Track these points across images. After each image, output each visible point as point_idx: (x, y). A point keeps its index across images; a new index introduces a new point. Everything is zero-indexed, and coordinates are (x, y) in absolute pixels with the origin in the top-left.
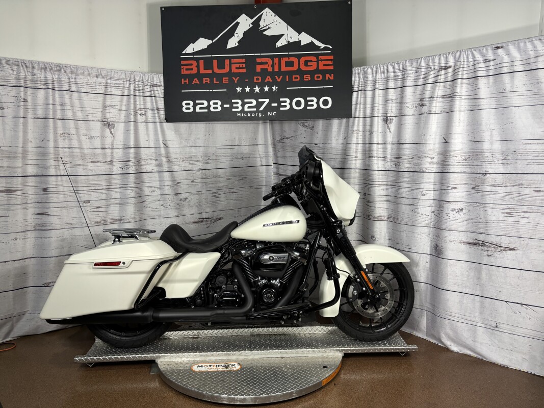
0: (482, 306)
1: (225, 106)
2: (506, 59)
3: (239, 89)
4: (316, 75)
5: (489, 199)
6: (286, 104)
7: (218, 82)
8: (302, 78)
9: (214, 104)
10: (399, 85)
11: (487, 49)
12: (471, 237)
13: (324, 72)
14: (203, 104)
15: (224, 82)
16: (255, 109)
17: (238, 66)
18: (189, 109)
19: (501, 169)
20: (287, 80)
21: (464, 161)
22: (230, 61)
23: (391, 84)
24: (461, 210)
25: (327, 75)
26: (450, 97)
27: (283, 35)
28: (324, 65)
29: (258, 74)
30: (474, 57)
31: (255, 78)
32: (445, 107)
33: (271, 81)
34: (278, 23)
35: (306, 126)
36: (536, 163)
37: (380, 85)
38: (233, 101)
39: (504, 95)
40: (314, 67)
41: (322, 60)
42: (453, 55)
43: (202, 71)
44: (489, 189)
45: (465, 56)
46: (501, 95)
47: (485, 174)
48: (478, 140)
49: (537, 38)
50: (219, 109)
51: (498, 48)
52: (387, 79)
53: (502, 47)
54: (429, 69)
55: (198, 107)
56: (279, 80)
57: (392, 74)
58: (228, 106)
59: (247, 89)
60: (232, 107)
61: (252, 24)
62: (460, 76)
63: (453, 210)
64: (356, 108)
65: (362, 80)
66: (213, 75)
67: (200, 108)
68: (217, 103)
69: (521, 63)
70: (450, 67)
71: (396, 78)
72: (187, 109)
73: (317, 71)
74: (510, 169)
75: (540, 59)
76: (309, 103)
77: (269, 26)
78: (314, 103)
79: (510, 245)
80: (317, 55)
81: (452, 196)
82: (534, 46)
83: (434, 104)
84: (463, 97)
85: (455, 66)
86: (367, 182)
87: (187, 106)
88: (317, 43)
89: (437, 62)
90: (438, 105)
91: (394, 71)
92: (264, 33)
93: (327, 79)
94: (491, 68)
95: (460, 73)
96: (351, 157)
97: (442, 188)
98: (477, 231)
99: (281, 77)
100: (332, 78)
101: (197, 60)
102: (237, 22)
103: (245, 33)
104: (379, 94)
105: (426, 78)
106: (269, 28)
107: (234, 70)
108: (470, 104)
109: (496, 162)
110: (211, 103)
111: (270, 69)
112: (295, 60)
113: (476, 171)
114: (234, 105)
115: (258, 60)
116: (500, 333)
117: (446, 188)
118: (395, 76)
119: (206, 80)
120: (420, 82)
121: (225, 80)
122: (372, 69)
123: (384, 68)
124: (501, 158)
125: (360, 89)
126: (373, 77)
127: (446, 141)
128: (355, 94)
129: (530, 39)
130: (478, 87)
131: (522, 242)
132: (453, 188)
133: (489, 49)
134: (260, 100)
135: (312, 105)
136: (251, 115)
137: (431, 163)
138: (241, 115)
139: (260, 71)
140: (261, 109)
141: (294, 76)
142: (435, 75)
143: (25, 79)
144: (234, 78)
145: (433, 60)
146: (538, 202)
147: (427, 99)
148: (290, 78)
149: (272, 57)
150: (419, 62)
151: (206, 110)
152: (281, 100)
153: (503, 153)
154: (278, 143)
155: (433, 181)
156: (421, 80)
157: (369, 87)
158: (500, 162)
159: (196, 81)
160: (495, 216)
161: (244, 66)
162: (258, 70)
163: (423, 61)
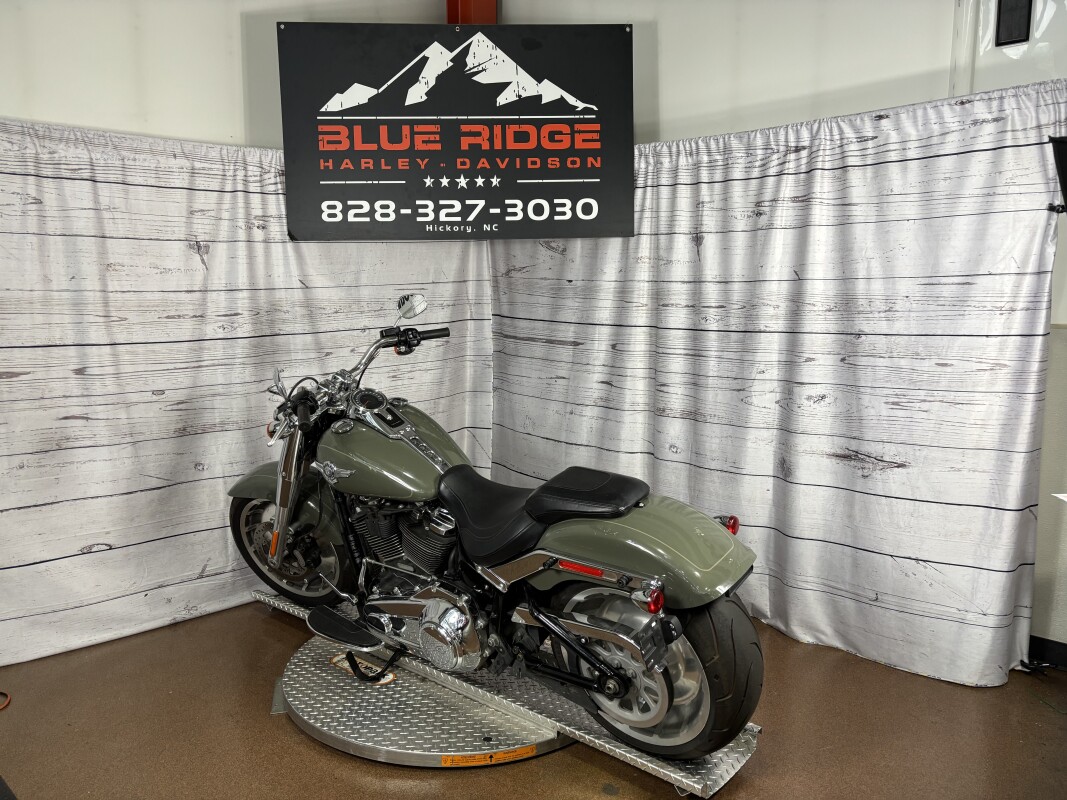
0: (856, 565)
1: (403, 211)
2: (894, 137)
3: (429, 182)
4: (570, 159)
5: (865, 378)
6: (517, 210)
7: (389, 168)
8: (544, 163)
9: (382, 207)
10: (718, 176)
11: (862, 120)
12: (838, 445)
13: (584, 154)
14: (361, 207)
15: (400, 167)
16: (459, 219)
17: (426, 137)
18: (334, 216)
19: (883, 327)
20: (518, 167)
21: (828, 313)
22: (412, 129)
23: (704, 176)
24: (823, 397)
25: (590, 159)
26: (805, 200)
27: (508, 84)
28: (584, 141)
29: (464, 154)
30: (841, 132)
31: (459, 161)
32: (797, 218)
33: (488, 167)
34: (499, 60)
35: (553, 248)
36: (940, 318)
37: (685, 177)
38: (418, 202)
39: (891, 199)
40: (566, 144)
41: (580, 132)
42: (809, 127)
43: (359, 146)
44: (863, 361)
45: (827, 130)
46: (885, 199)
47: (859, 335)
48: (848, 275)
49: (945, 103)
50: (393, 217)
51: (880, 117)
52: (697, 166)
53: (887, 117)
54: (769, 151)
55: (352, 213)
56: (503, 166)
57: (705, 158)
58: (409, 211)
59: (445, 182)
60: (415, 214)
61: (451, 61)
62: (819, 165)
63: (809, 398)
64: (641, 218)
65: (650, 168)
66: (380, 153)
67: (356, 215)
68: (387, 207)
69: (917, 144)
70: (804, 148)
71: (712, 165)
72: (330, 216)
73: (572, 151)
74: (899, 326)
75: (950, 138)
76: (558, 209)
77: (483, 66)
78: (566, 209)
79: (897, 458)
80: (570, 123)
81: (807, 373)
82: (940, 116)
83: (779, 212)
84: (826, 201)
85: (811, 147)
86: (661, 350)
87: (330, 211)
88: (571, 100)
89: (782, 138)
90: (785, 214)
91: (709, 153)
92: (474, 78)
93: (589, 166)
94: (870, 151)
95: (820, 159)
96: (635, 304)
97: (792, 359)
98: (849, 434)
99: (507, 160)
100: (598, 165)
101: (350, 125)
102: (424, 56)
103: (439, 78)
104: (684, 194)
105: (764, 166)
106: (484, 70)
107: (420, 146)
108: (837, 214)
109: (876, 315)
110: (377, 205)
111: (486, 146)
112: (531, 130)
113: (846, 331)
114: (421, 211)
115: (465, 128)
116: (883, 610)
117: (797, 359)
118: (710, 162)
119: (367, 163)
120: (756, 173)
121: (403, 164)
122: (670, 147)
123: (691, 147)
124: (884, 308)
125: (649, 183)
126: (671, 162)
127: (798, 277)
128: (639, 193)
129: (934, 104)
130: (848, 185)
131: (918, 453)
132: (809, 360)
133: (866, 118)
134: (468, 202)
135: (564, 213)
136: (452, 228)
137: (773, 315)
138: (433, 228)
139: (467, 148)
140: (471, 218)
141: (530, 160)
142: (781, 161)
143: (37, 161)
144: (418, 160)
145: (776, 134)
146: (943, 385)
147: (767, 204)
148: (524, 163)
149: (490, 124)
150: (752, 136)
151: (368, 219)
152: (507, 202)
153: (888, 300)
154: (504, 280)
155: (776, 346)
156: (756, 169)
157: (665, 179)
158: (882, 315)
159: (347, 164)
160: (875, 408)
161: (438, 137)
162: (464, 146)
163: (758, 135)
